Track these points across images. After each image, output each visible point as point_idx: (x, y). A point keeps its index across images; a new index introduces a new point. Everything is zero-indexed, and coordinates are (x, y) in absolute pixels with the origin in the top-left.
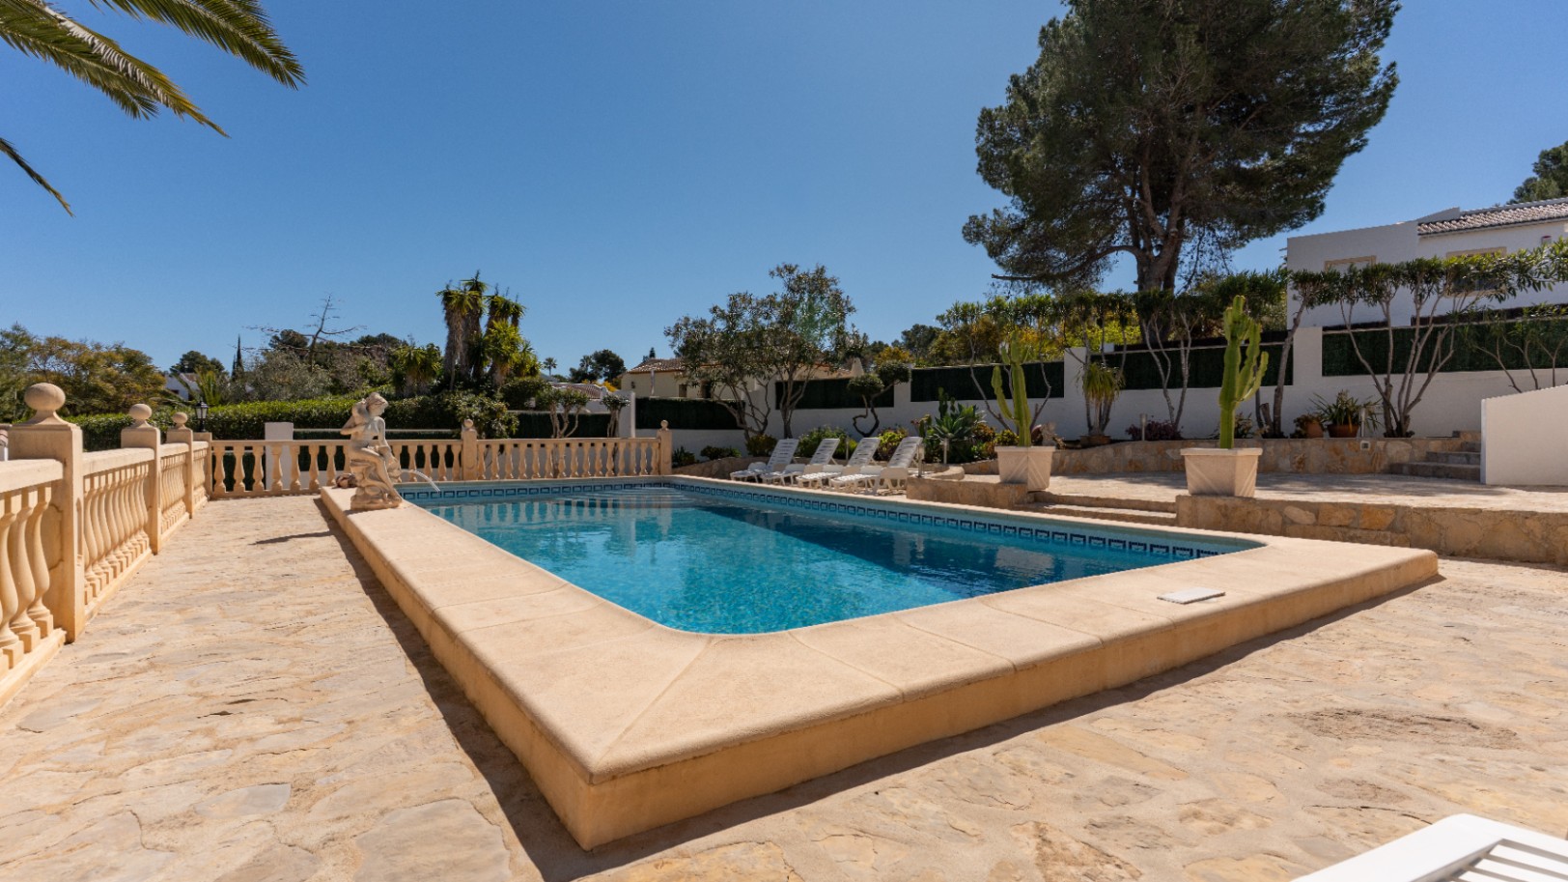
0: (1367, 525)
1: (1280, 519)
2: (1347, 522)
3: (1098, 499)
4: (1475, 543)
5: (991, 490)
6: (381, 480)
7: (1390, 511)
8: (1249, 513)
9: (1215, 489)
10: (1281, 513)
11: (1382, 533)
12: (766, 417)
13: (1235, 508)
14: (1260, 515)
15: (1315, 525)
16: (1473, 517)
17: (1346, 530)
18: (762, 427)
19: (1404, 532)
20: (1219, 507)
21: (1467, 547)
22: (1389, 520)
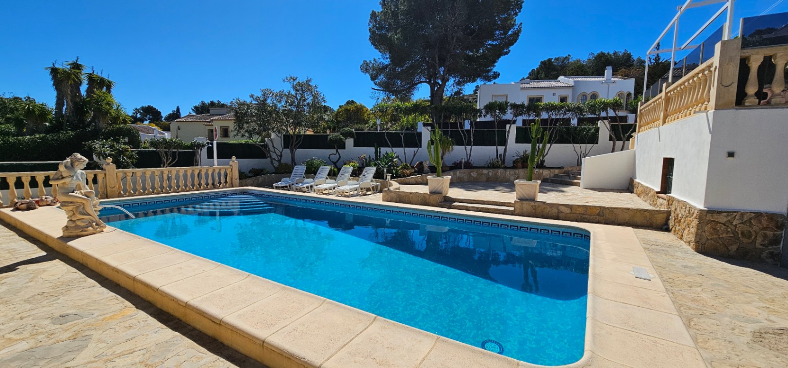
0: (589, 214)
1: (557, 211)
2: (582, 212)
3: (474, 200)
4: (627, 220)
5: (428, 197)
6: (89, 215)
7: (599, 208)
8: (544, 208)
9: (527, 197)
10: (557, 209)
11: (595, 216)
12: (281, 153)
13: (539, 206)
14: (549, 209)
15: (570, 213)
16: (627, 211)
17: (582, 215)
18: (279, 158)
19: (603, 216)
20: (532, 206)
21: (625, 222)
22: (598, 211)
